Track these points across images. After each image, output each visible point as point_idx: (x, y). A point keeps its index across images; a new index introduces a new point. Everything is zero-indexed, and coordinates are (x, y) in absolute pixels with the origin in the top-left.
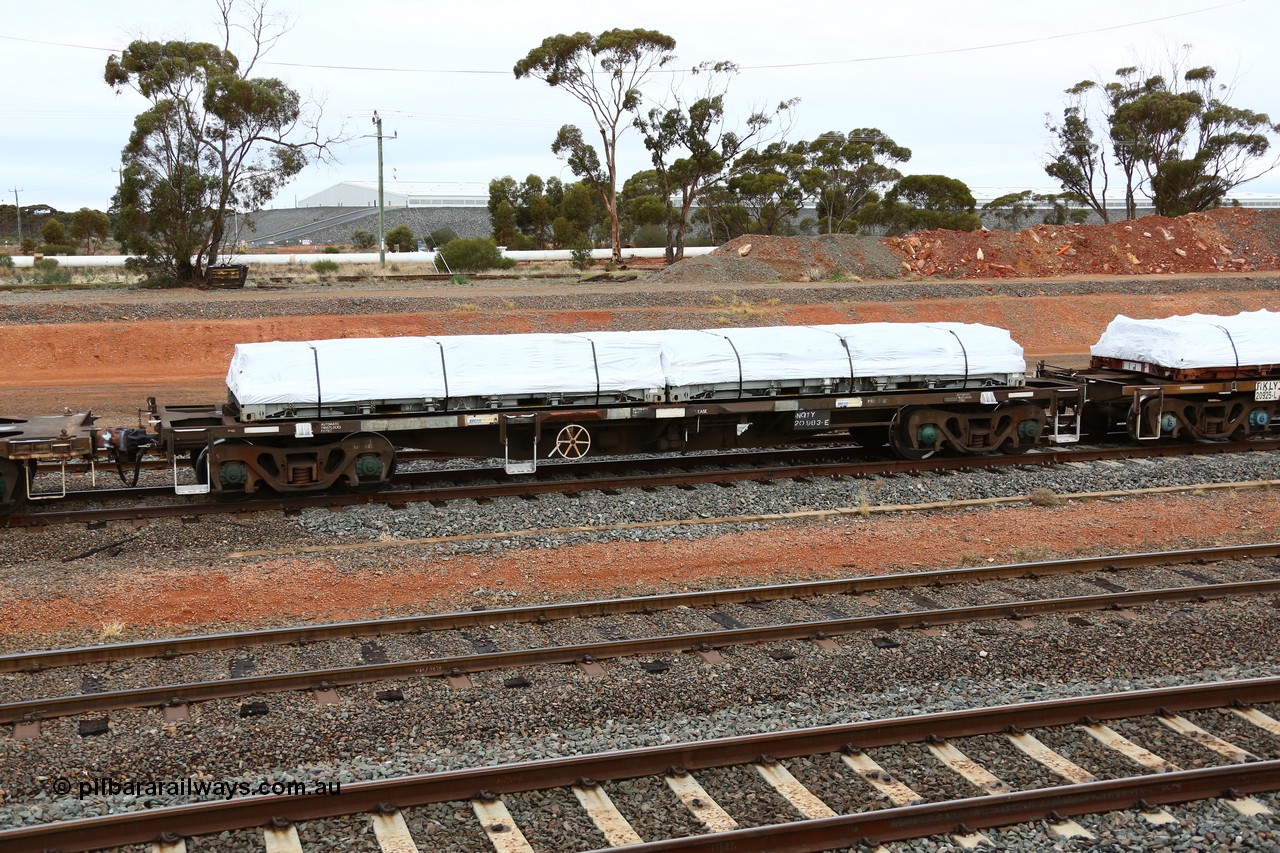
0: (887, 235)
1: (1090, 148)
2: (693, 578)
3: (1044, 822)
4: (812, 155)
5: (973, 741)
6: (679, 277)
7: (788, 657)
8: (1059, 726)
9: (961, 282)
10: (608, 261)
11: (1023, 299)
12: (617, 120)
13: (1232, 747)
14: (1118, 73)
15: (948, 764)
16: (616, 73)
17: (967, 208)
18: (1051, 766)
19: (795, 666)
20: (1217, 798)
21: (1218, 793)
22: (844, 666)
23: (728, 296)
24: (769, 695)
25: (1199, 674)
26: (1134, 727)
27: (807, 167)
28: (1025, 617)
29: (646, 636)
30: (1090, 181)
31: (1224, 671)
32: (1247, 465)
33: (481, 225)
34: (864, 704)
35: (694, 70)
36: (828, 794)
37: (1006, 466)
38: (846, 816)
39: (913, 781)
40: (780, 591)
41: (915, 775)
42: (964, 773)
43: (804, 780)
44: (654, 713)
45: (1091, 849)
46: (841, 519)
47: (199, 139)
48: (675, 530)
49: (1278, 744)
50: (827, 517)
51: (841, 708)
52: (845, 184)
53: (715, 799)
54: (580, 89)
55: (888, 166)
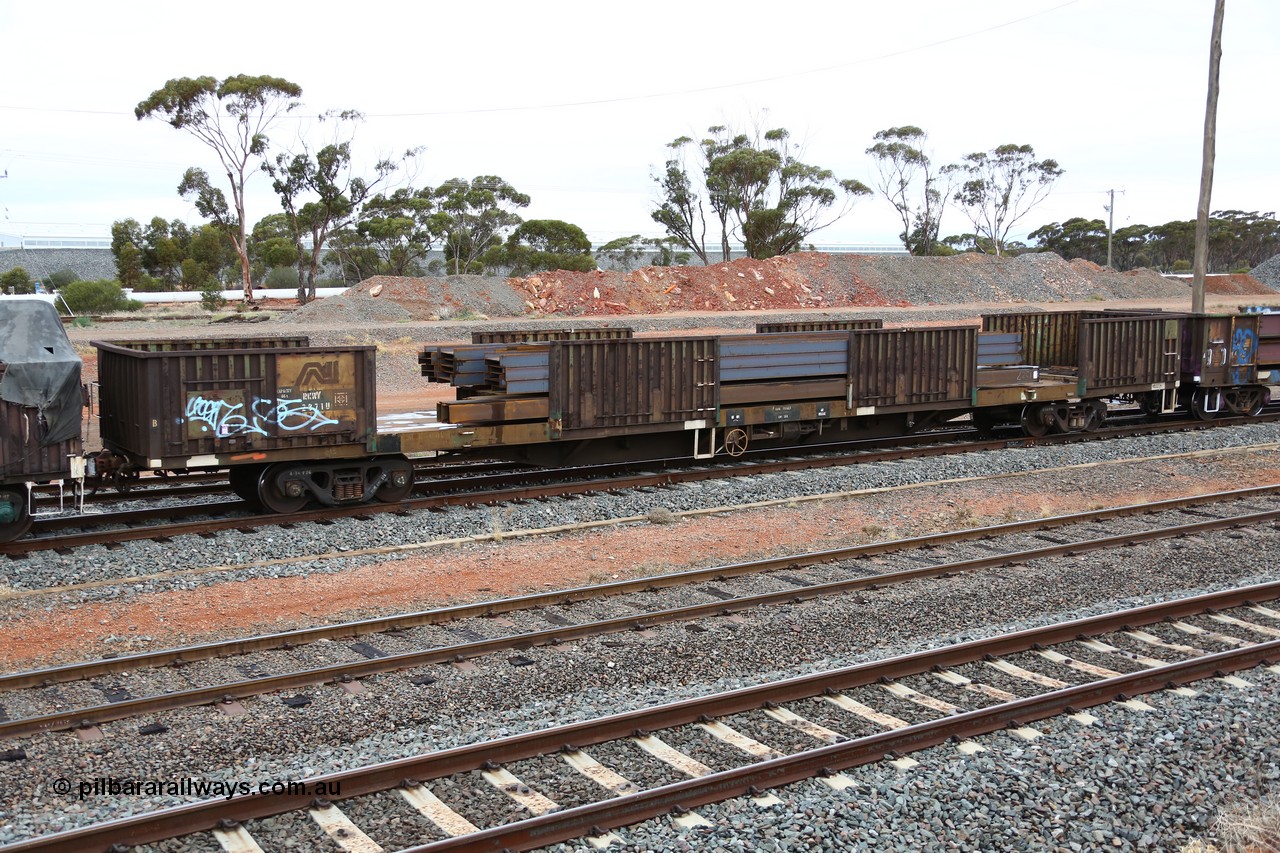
0: (511, 276)
1: (689, 197)
2: (333, 610)
3: (669, 816)
4: (438, 200)
5: (604, 747)
6: (312, 317)
7: (429, 682)
8: (680, 726)
9: (580, 319)
10: (239, 303)
12: (244, 163)
13: (826, 731)
14: (710, 130)
15: (582, 771)
16: (243, 118)
17: (583, 250)
18: (673, 763)
19: (436, 690)
20: (814, 777)
21: (814, 773)
22: (482, 686)
23: (360, 336)
24: (412, 719)
25: (797, 668)
26: (744, 721)
27: (434, 212)
28: (647, 628)
29: (288, 671)
30: (691, 227)
31: (817, 663)
32: (830, 479)
33: (104, 267)
34: (502, 721)
35: (320, 117)
36: (470, 811)
37: (626, 489)
38: (488, 830)
39: (550, 790)
40: (419, 618)
41: (551, 785)
42: (596, 778)
43: (447, 799)
44: (297, 747)
45: (710, 836)
46: (476, 546)
48: (315, 565)
49: (862, 724)
50: (462, 544)
51: (481, 726)
52: (470, 228)
53: (360, 827)
54: (206, 132)
55: (509, 212)
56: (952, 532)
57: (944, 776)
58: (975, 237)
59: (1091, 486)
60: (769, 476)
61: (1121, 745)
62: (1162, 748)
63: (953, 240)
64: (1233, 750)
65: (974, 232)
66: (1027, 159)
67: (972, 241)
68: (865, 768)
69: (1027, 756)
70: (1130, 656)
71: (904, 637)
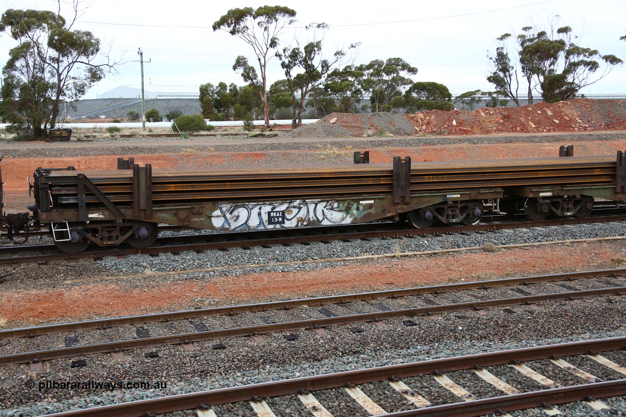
0: (406, 113)
1: (510, 68)
2: (309, 291)
4: (368, 71)
5: (457, 373)
6: (300, 135)
7: (360, 332)
8: (500, 365)
9: (445, 137)
10: (262, 127)
11: (477, 145)
12: (266, 53)
13: (588, 375)
14: (523, 29)
15: (444, 386)
16: (266, 29)
17: (446, 99)
18: (496, 386)
19: (363, 336)
20: (581, 401)
22: (389, 336)
23: (325, 145)
24: (351, 351)
25: (570, 337)
26: (538, 365)
27: (365, 78)
28: (481, 309)
29: (286, 321)
30: (510, 85)
31: (583, 336)
32: (591, 230)
33: (195, 108)
34: (399, 355)
35: (306, 27)
36: (382, 402)
37: (470, 232)
38: (392, 413)
39: (426, 395)
40: (355, 297)
41: (427, 392)
42: (452, 390)
43: (370, 395)
44: (291, 361)
46: (386, 260)
47: (45, 61)
48: (300, 266)
49: (611, 373)
50: (378, 258)
51: (388, 357)
52: (385, 87)
53: (324, 406)
54: (247, 37)
55: (406, 77)
60: (554, 227)
68: (614, 399)
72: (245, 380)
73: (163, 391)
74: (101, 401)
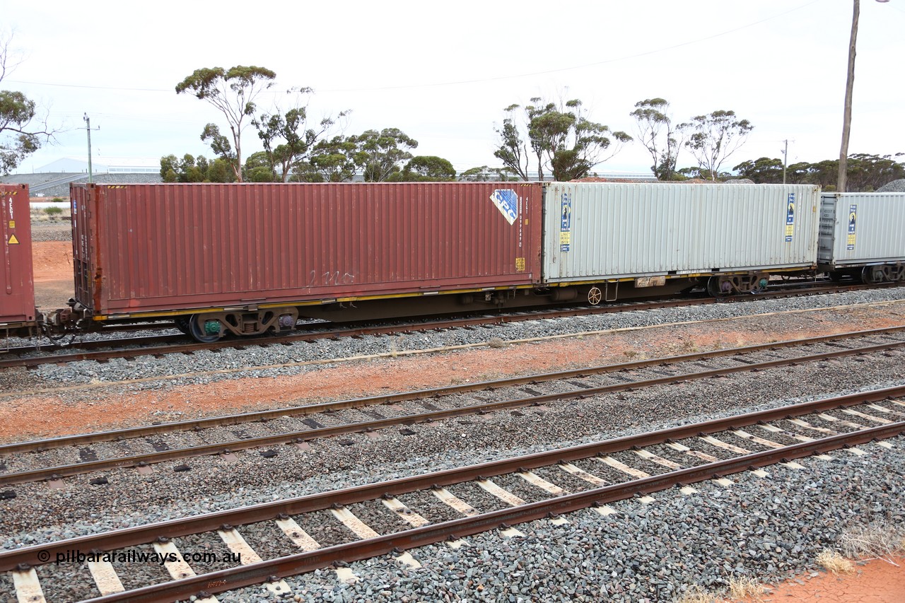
1: (518, 142)
2: (291, 399)
3: (497, 530)
4: (360, 143)
5: (458, 486)
7: (350, 444)
8: (506, 474)
12: (241, 120)
13: (597, 479)
14: (531, 100)
15: (444, 501)
16: (240, 92)
17: (451, 175)
18: (501, 497)
19: (354, 449)
20: (589, 508)
21: (589, 505)
22: (383, 447)
24: (339, 467)
25: (580, 440)
26: (546, 472)
27: (357, 151)
28: (487, 413)
29: (263, 435)
30: (519, 161)
31: (593, 437)
32: (604, 321)
34: (395, 469)
35: (288, 92)
36: (374, 524)
37: (475, 325)
38: (385, 536)
39: (424, 512)
40: (345, 404)
41: (425, 509)
42: (453, 506)
43: (360, 516)
44: (269, 482)
45: (523, 542)
46: (381, 360)
48: (280, 370)
49: (620, 475)
50: (372, 359)
51: (382, 472)
52: (380, 161)
53: (306, 531)
54: (218, 101)
55: (404, 150)
56: (680, 356)
57: (671, 508)
58: (698, 169)
59: (770, 328)
60: (565, 319)
61: (784, 490)
62: (809, 492)
63: (685, 171)
64: (854, 493)
65: (698, 166)
66: (731, 119)
67: (697, 171)
68: (622, 502)
69: (724, 496)
70: (791, 434)
71: (649, 421)
72: (212, 506)
73: (112, 524)
74: (34, 540)
